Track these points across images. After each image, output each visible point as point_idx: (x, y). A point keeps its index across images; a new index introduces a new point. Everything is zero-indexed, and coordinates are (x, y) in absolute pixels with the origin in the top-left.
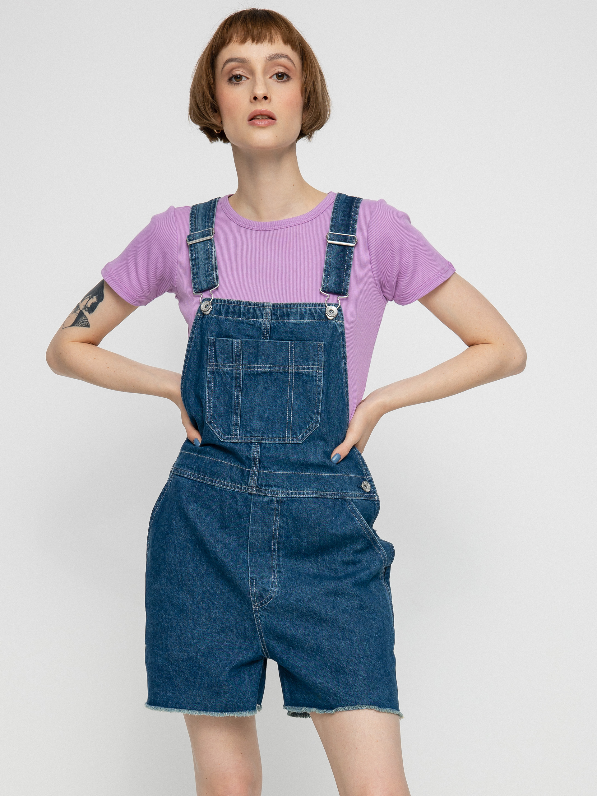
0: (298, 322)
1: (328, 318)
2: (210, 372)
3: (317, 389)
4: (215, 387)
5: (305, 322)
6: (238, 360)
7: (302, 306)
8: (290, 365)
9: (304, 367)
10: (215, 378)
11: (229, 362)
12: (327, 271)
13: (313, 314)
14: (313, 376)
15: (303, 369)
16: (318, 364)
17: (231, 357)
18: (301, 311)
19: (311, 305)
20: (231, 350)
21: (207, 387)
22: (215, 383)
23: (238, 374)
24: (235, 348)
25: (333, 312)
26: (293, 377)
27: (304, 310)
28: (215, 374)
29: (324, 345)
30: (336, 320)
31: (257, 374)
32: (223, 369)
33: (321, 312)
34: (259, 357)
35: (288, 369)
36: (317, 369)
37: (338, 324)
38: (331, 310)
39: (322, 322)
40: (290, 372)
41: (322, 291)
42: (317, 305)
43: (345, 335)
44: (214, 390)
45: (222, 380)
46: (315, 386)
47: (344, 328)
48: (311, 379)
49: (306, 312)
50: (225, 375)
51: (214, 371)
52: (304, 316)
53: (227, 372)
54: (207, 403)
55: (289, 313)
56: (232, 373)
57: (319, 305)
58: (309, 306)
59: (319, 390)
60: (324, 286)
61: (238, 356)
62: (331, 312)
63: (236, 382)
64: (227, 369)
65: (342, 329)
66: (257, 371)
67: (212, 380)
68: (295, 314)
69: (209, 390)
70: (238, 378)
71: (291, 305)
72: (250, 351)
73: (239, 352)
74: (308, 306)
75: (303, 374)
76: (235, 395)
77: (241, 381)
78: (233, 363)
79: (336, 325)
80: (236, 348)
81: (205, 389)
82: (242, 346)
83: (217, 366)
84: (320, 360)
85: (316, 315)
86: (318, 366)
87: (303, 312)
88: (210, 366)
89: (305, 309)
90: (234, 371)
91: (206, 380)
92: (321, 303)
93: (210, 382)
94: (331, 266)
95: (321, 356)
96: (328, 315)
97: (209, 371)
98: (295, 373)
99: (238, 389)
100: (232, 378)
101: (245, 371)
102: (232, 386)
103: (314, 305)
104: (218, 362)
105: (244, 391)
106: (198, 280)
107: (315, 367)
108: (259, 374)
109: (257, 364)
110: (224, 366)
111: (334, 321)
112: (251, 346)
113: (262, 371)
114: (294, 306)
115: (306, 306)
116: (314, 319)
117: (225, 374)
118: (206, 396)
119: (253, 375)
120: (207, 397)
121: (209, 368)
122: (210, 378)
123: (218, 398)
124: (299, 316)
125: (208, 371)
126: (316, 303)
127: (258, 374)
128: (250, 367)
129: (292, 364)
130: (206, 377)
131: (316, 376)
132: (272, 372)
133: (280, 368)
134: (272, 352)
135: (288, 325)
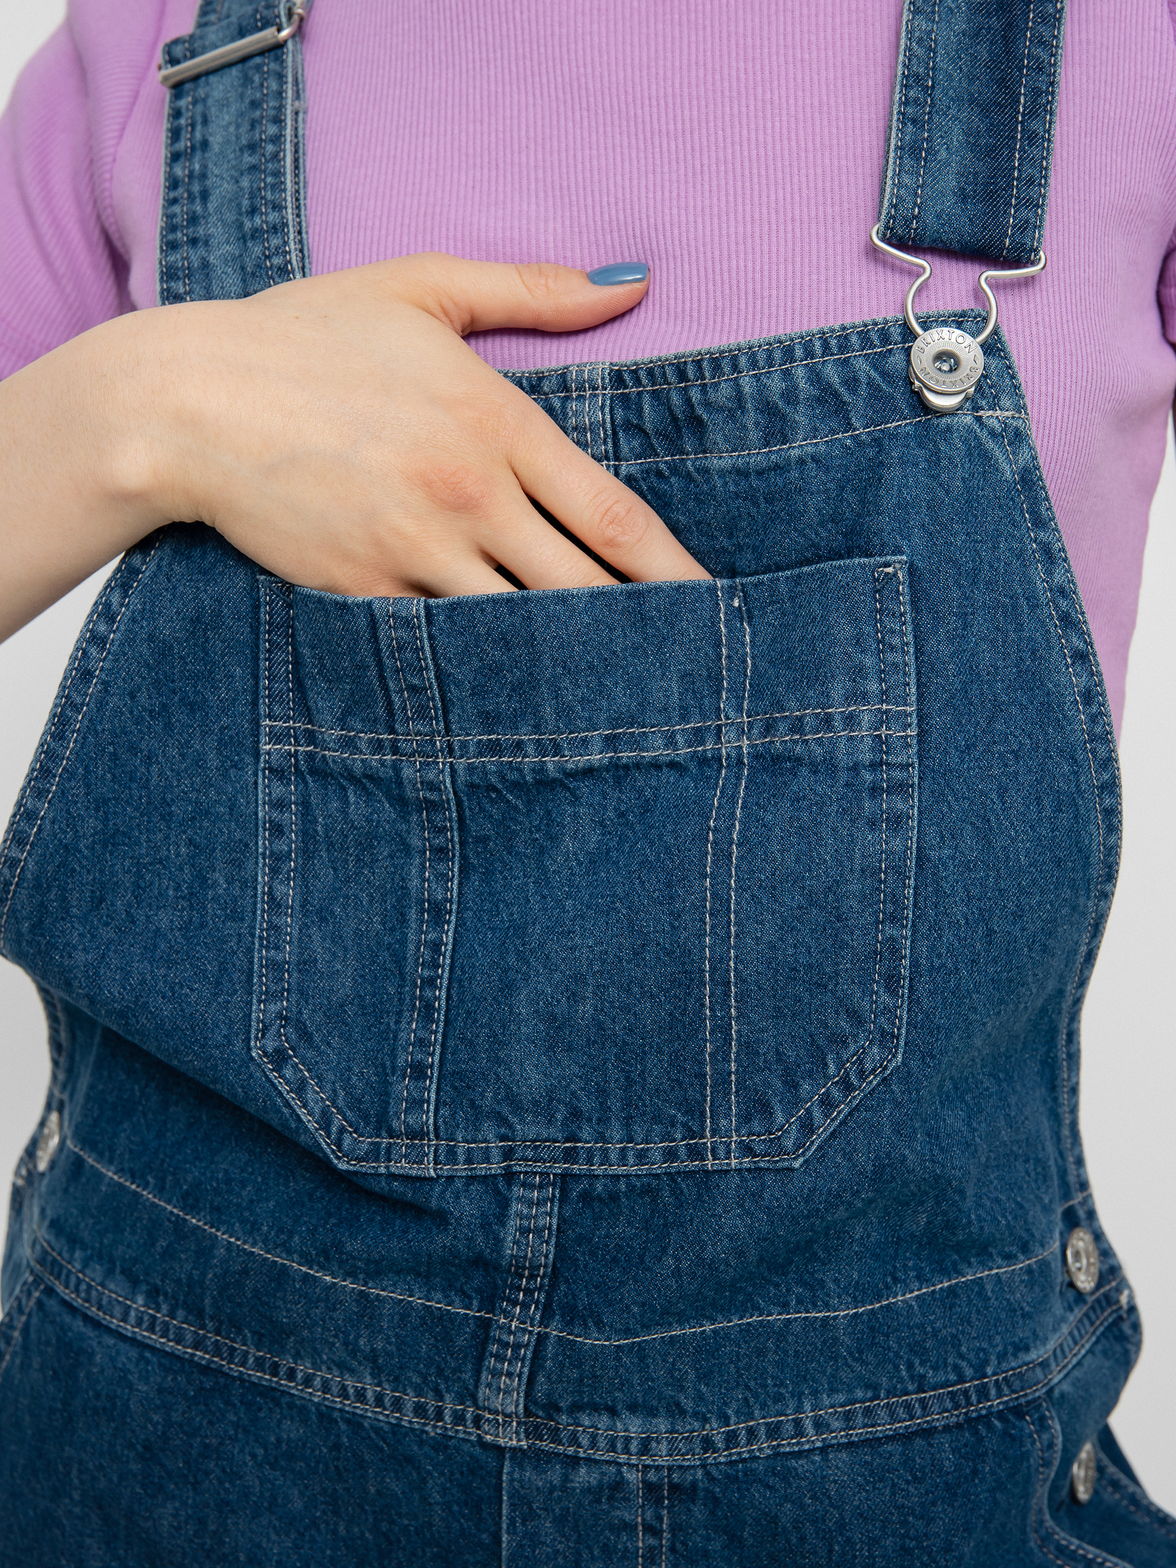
0: (756, 457)
1: (925, 408)
2: (278, 773)
3: (883, 840)
4: (307, 853)
5: (795, 453)
6: (422, 713)
7: (761, 357)
8: (727, 718)
9: (800, 719)
10: (305, 804)
11: (372, 724)
12: (914, 121)
13: (836, 395)
14: (856, 764)
15: (793, 730)
16: (883, 693)
17: (379, 694)
18: (760, 392)
19: (818, 344)
20: (371, 661)
21: (264, 854)
22: (307, 834)
23: (432, 786)
24: (392, 652)
25: (957, 363)
26: (737, 786)
27: (776, 384)
28: (306, 783)
29: (912, 571)
30: (976, 408)
31: (538, 783)
32: (343, 760)
33: (884, 374)
34: (544, 689)
35: (718, 740)
36: (882, 722)
37: (993, 433)
38: (942, 356)
39: (893, 436)
40: (729, 756)
41: (884, 239)
42: (854, 339)
43: (1043, 488)
44: (304, 876)
45: (345, 812)
46: (873, 824)
47: (1031, 448)
48: (847, 785)
49: (790, 395)
50: (364, 788)
51: (296, 766)
52: (784, 417)
53: (367, 776)
54: (260, 943)
55: (700, 411)
56: (400, 783)
57: (864, 336)
58: (809, 353)
59: (897, 844)
60: (895, 206)
61: (412, 689)
62: (946, 367)
63: (423, 829)
64: (365, 758)
65: (1023, 457)
66: (540, 769)
67: (291, 818)
68: (732, 415)
69: (274, 871)
70: (432, 806)
71: (698, 363)
72: (481, 660)
73: (421, 669)
74: (799, 352)
75: (798, 760)
76: (424, 901)
77: (450, 820)
78: (393, 731)
79: (984, 435)
80: (400, 648)
81: (250, 865)
82: (431, 637)
83: (311, 738)
84: (895, 665)
85: (857, 403)
86: (882, 702)
87: (776, 398)
88: (276, 737)
89: (787, 373)
90: (407, 772)
91: (256, 814)
92: (876, 324)
93: (278, 830)
94: (938, 93)
95: (896, 641)
96: (931, 384)
97: (271, 770)
98: (756, 756)
99: (441, 867)
100: (401, 802)
101: (471, 768)
102: (407, 849)
103: (833, 342)
104: (318, 718)
105: (475, 879)
107: (866, 713)
108: (554, 780)
109: (537, 729)
110: (349, 744)
111: (969, 420)
112: (488, 634)
113: (570, 766)
114: (716, 363)
115: (788, 353)
116: (849, 426)
117: (359, 781)
118: (255, 904)
119: (517, 786)
120: (263, 911)
121: (269, 753)
122: (280, 805)
123: (323, 915)
124: (757, 424)
125: (264, 769)
126: (844, 328)
127: (544, 783)
128: (494, 748)
129: (740, 709)
130: (257, 801)
131: (875, 766)
132: (626, 767)
133: (670, 741)
134: (615, 652)
135: (707, 481)
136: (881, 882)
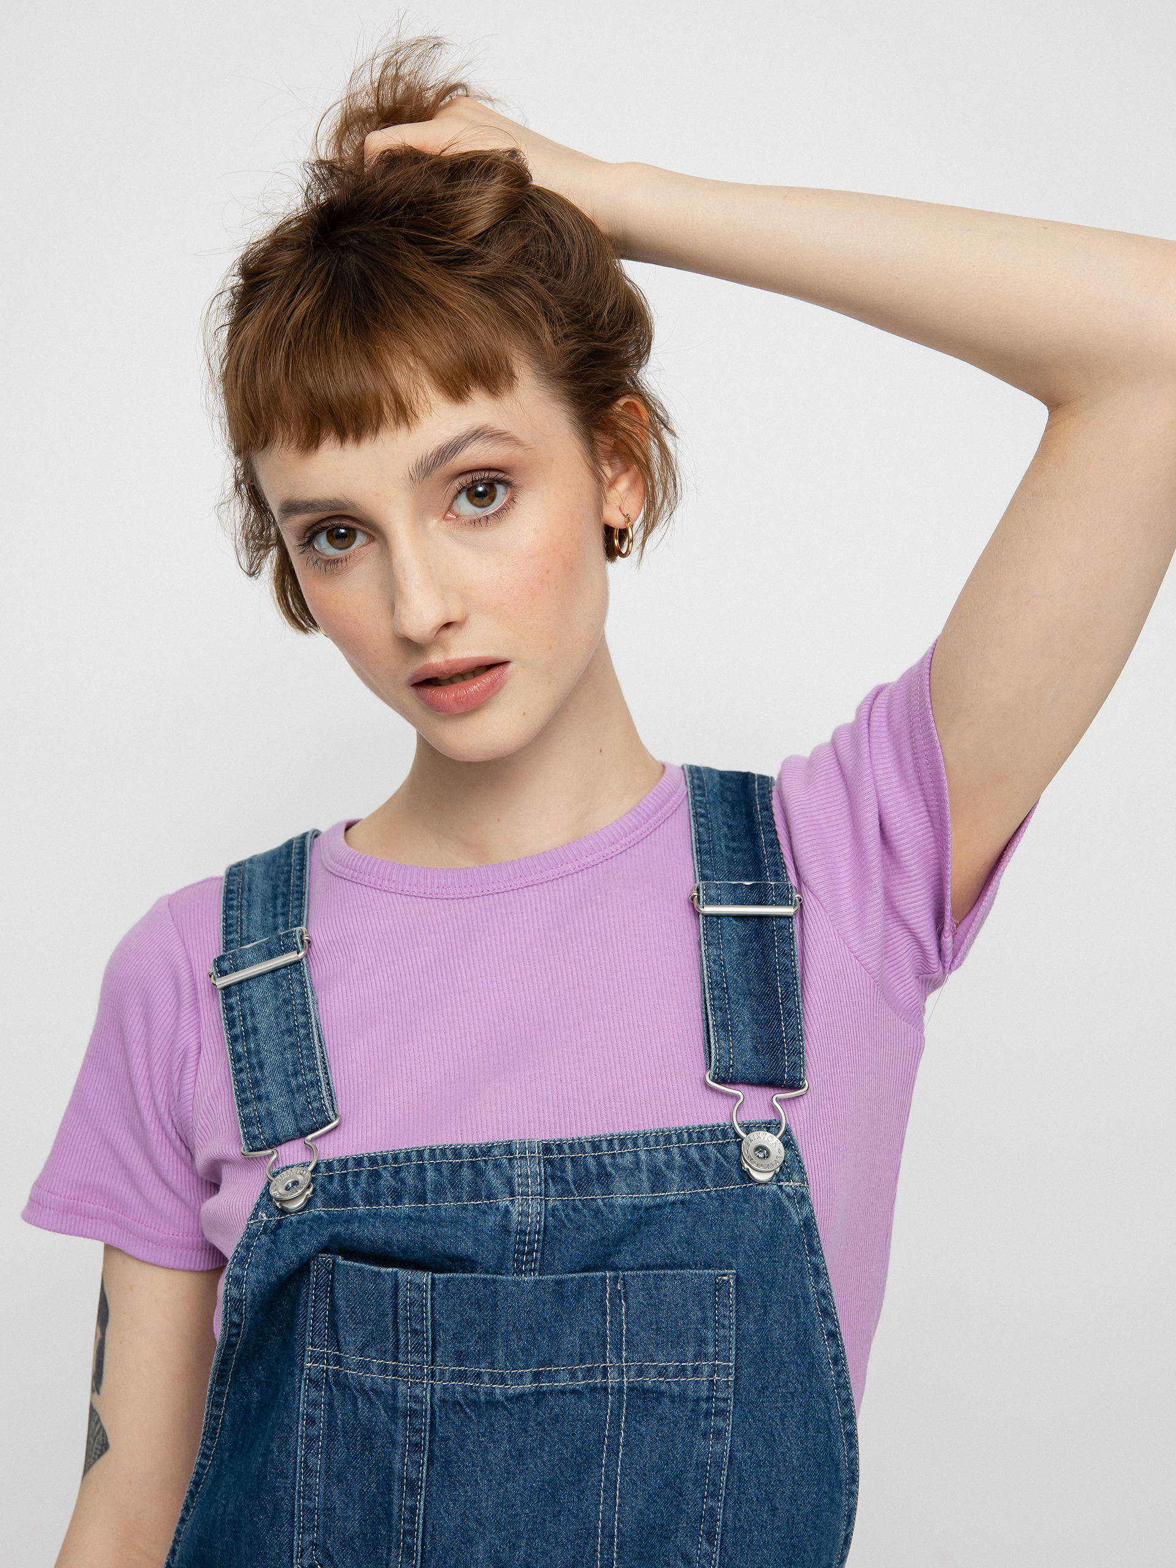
0: (645, 1198)
1: (750, 1179)
2: (314, 1383)
3: (711, 1446)
4: (330, 1437)
5: (670, 1198)
6: (418, 1349)
7: (652, 1140)
8: (611, 1363)
9: (666, 1368)
10: (330, 1404)
11: (383, 1354)
12: (720, 1010)
13: (696, 1166)
14: (698, 1398)
15: (659, 1375)
16: (717, 1353)
17: (392, 1335)
18: (650, 1160)
19: (686, 1135)
20: (389, 1312)
21: (302, 1436)
22: (331, 1424)
23: (417, 1399)
24: (405, 1307)
25: (768, 1153)
26: (621, 1407)
27: (661, 1157)
28: (332, 1391)
29: (738, 1280)
30: (779, 1181)
31: (488, 1402)
32: (359, 1377)
33: (725, 1157)
34: (499, 1340)
35: (605, 1376)
36: (715, 1372)
37: (788, 1196)
38: (760, 1148)
39: (730, 1194)
40: (613, 1388)
41: (714, 1081)
42: (707, 1134)
43: (816, 1230)
44: (328, 1450)
45: (356, 1414)
46: (705, 1435)
47: (810, 1205)
48: (690, 1411)
49: (669, 1164)
50: (369, 1398)
51: (327, 1378)
52: (664, 1175)
53: (373, 1390)
54: (299, 1497)
55: (609, 1169)
56: (395, 1396)
57: (712, 1132)
58: (680, 1140)
59: (717, 1448)
60: (719, 1061)
61: (414, 1332)
62: (761, 1155)
63: (406, 1429)
64: (374, 1377)
65: (806, 1211)
66: (490, 1393)
67: (321, 1413)
68: (632, 1173)
69: (308, 1448)
70: (415, 1414)
71: (610, 1142)
72: (462, 1316)
73: (423, 1319)
74: (674, 1139)
75: (662, 1395)
76: (403, 1478)
77: (425, 1425)
78: (396, 1359)
79: (783, 1197)
80: (411, 1305)
81: (292, 1441)
82: (432, 1298)
83: (338, 1361)
84: (724, 1337)
85: (708, 1172)
86: (716, 1359)
87: (660, 1165)
88: (315, 1359)
89: (667, 1151)
90: (402, 1388)
91: (298, 1408)
92: (719, 1126)
93: (311, 1421)
94: (731, 992)
95: (726, 1322)
96: (752, 1166)
97: (310, 1380)
98: (631, 1389)
99: (416, 1456)
100: (393, 1409)
101: (445, 1389)
102: (394, 1442)
103: (695, 1135)
104: (343, 1348)
105: (438, 1466)
106: (262, 1108)
107: (705, 1366)
108: (498, 1400)
109: (492, 1365)
110: (364, 1366)
111: (775, 1187)
112: (469, 1299)
113: (510, 1392)
114: (623, 1142)
115: (668, 1139)
116: (704, 1186)
117: (367, 1391)
118: (296, 1468)
119: (474, 1403)
120: (301, 1473)
121: (309, 1369)
122: (314, 1404)
123: (339, 1480)
124: (648, 1178)
125: (306, 1379)
126: (701, 1127)
127: (492, 1403)
128: (462, 1376)
129: (620, 1357)
130: (299, 1399)
131: (708, 1399)
132: (544, 1393)
133: (573, 1376)
134: (545, 1319)
135: (612, 1212)
136: (707, 1471)
